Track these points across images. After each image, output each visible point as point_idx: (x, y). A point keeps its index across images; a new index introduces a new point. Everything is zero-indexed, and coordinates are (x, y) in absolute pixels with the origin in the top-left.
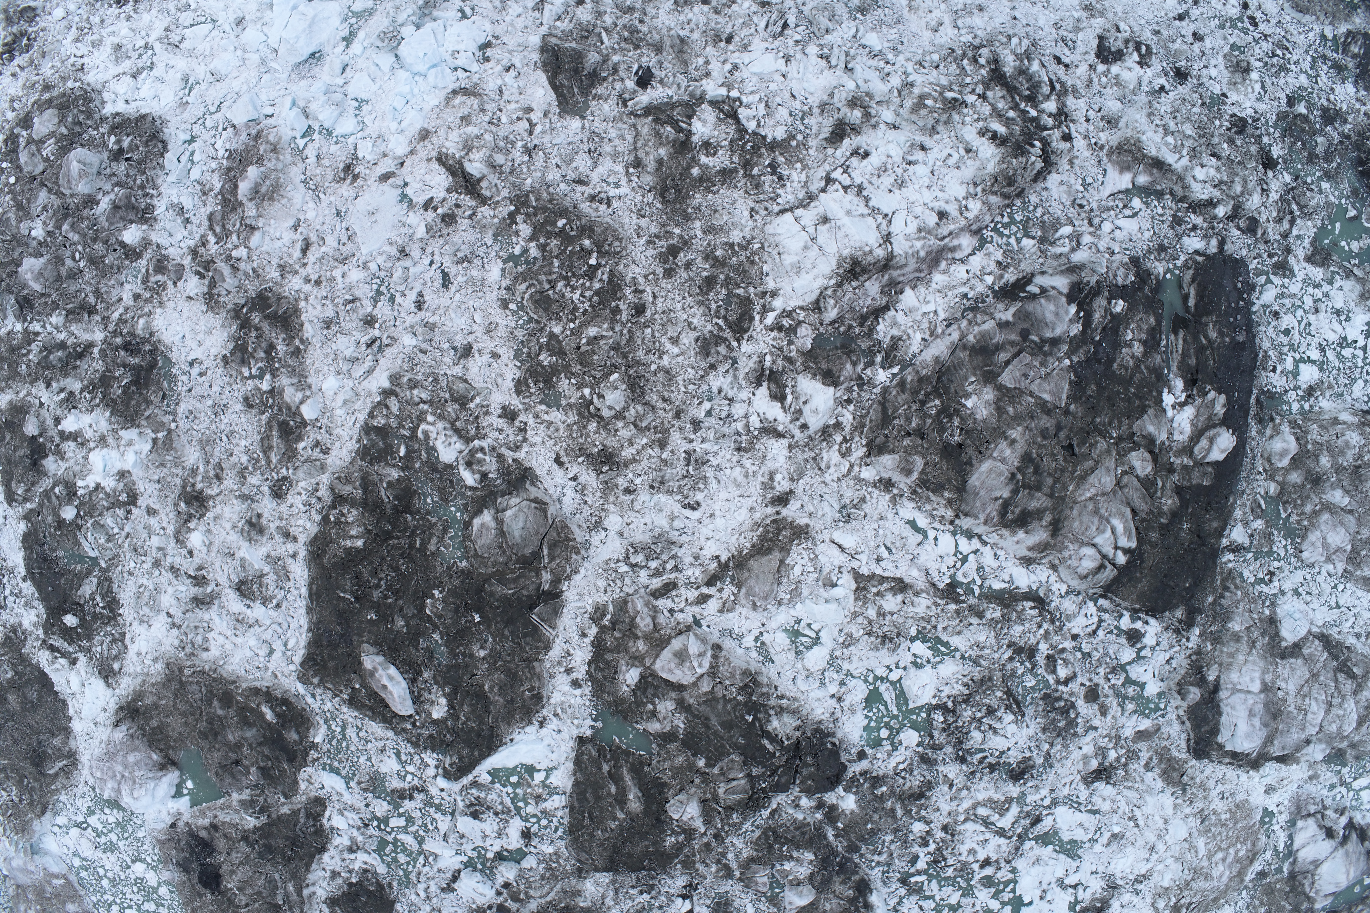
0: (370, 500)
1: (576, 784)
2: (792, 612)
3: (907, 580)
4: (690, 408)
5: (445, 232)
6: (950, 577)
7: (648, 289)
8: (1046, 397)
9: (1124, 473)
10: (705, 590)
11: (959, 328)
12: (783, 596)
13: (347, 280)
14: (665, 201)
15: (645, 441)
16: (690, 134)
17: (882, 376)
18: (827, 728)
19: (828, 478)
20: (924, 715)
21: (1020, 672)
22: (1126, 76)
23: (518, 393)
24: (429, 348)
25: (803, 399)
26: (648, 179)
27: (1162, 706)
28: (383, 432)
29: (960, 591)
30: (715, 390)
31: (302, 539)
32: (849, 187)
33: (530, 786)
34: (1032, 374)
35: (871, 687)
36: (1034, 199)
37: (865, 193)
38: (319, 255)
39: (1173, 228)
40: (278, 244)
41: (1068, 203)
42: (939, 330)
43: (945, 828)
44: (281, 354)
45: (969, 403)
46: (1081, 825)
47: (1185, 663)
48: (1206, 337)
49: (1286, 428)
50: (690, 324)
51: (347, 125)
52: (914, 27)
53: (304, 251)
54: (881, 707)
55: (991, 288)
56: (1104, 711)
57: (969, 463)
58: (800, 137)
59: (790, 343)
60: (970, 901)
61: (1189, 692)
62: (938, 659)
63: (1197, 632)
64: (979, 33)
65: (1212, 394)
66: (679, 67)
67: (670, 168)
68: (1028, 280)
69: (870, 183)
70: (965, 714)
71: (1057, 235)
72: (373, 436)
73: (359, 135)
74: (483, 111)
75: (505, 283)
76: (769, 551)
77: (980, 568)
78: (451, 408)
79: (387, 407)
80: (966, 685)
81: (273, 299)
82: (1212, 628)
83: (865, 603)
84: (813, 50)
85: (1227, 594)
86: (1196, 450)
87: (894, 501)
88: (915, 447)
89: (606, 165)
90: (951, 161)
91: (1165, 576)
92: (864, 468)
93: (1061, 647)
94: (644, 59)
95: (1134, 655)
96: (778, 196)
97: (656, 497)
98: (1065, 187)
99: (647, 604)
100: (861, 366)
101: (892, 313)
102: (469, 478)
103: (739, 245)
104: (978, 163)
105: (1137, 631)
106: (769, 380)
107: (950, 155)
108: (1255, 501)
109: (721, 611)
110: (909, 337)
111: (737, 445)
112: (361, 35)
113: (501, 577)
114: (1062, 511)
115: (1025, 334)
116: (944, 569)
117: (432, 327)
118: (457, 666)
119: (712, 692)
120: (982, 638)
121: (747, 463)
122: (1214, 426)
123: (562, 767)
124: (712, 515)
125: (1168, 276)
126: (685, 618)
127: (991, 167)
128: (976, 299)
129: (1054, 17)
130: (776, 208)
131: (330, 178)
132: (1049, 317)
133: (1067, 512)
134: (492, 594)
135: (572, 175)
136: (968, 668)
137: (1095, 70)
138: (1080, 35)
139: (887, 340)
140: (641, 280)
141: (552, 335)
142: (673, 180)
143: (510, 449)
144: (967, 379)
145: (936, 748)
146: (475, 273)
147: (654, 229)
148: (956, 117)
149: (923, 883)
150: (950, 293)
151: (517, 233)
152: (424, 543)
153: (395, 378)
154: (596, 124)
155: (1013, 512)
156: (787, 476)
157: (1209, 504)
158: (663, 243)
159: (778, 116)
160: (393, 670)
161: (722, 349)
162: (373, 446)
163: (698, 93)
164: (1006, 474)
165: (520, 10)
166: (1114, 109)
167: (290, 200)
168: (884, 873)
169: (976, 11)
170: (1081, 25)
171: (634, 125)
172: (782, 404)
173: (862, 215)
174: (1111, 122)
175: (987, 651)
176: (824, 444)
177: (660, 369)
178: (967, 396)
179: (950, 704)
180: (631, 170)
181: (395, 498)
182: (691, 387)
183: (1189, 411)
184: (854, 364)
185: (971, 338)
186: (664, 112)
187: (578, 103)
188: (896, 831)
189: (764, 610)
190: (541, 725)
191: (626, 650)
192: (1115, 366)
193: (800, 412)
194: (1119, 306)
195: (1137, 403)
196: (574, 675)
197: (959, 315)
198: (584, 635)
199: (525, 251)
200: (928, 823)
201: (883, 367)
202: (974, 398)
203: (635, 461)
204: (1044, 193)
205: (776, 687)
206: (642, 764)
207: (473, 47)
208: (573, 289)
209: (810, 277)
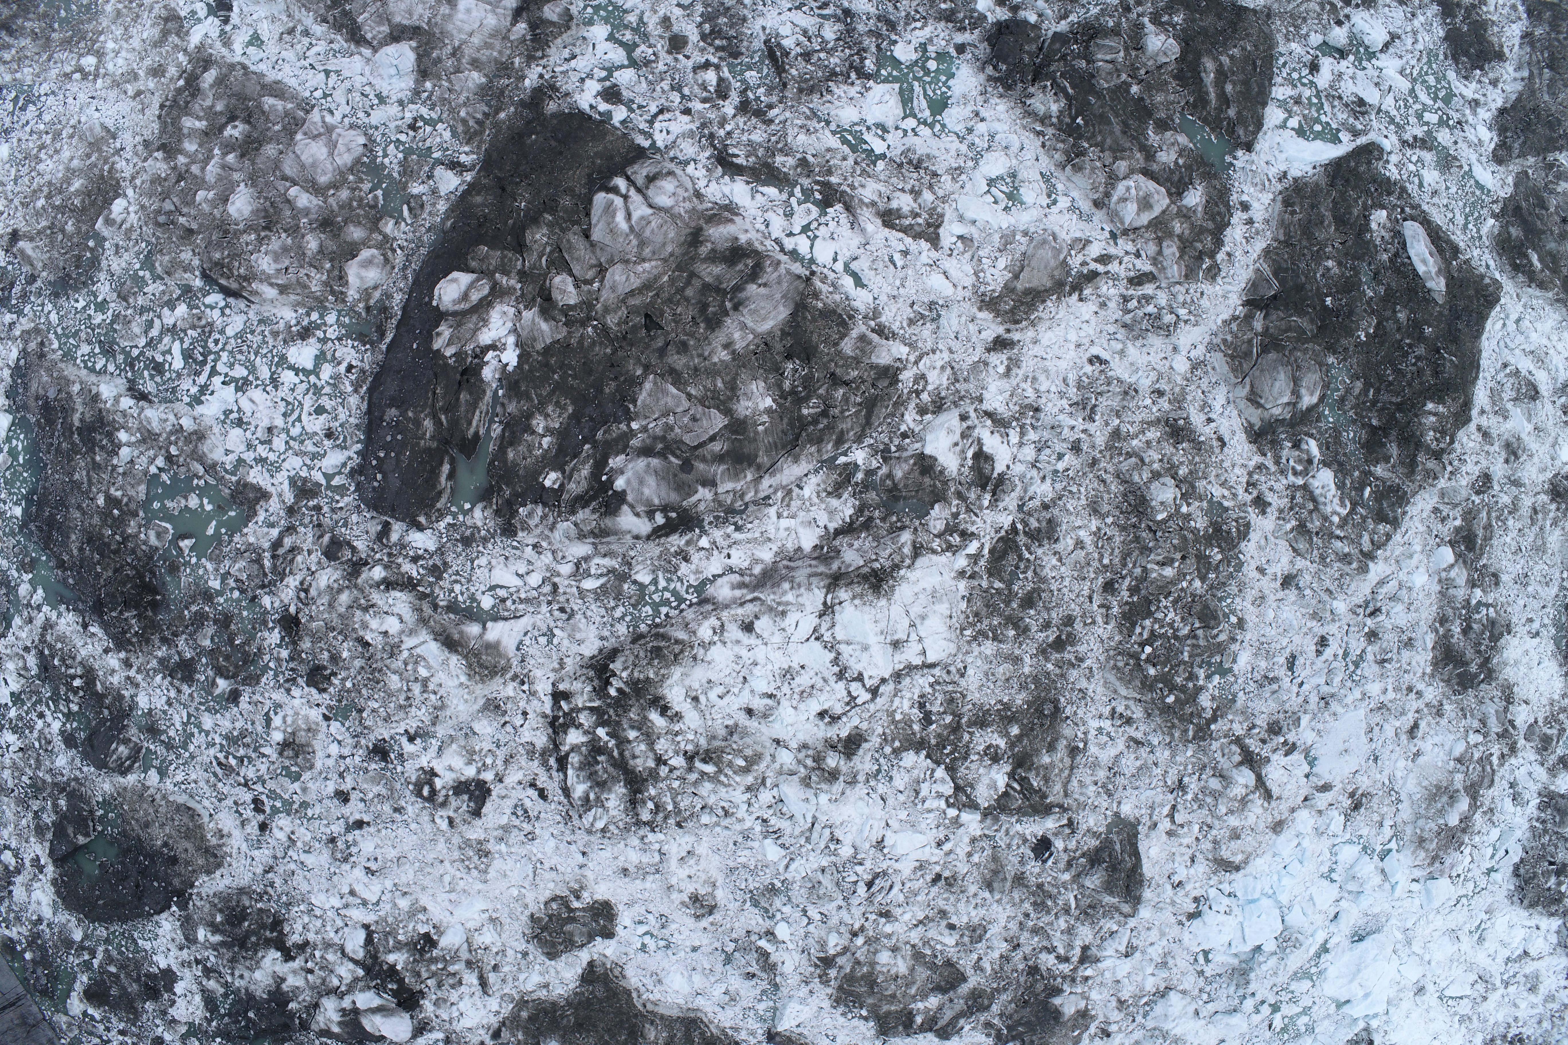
0: (1412, 447)
1: (1264, 104)
2: (1012, 221)
3: (879, 222)
4: (1078, 467)
5: (1281, 716)
6: (826, 214)
7: (1095, 608)
8: (673, 390)
9: (590, 282)
10: (1101, 268)
11: (756, 492)
12: (1024, 240)
13: (1382, 685)
14: (1055, 702)
15: (1135, 442)
16: (1011, 775)
17: (859, 456)
18: (995, 88)
19: (946, 356)
20: (883, 72)
21: (762, 90)
22: (458, 762)
23: (1248, 525)
24: (1322, 594)
25: (958, 448)
26: (1067, 731)
27: (589, 10)
28: (1381, 517)
29: (818, 196)
30: (1048, 481)
31: (1472, 426)
32: (854, 680)
33: (1304, 116)
34: (686, 420)
35: (938, 118)
36: (622, 629)
37: (836, 669)
38: (1404, 718)
39: (445, 564)
40: (1437, 739)
41: (578, 617)
42: (780, 494)
44: (1458, 622)
45: (769, 402)
47: (552, 51)
48: (438, 423)
49: (352, 294)
50: (1060, 560)
51: (1349, 853)
52: (716, 860)
53: (1416, 726)
55: (703, 532)
56: (666, 21)
57: (784, 334)
58: (888, 750)
59: (956, 515)
61: (560, 15)
62: (857, 128)
63: (527, 82)
64: (635, 842)
65: (449, 352)
66: (1002, 854)
67: (1044, 740)
68: (658, 533)
69: (825, 680)
70: (837, 60)
71: (603, 580)
72: (1391, 515)
73: (1339, 840)
74: (1215, 842)
75: (1235, 647)
76: (1027, 292)
77: (789, 215)
78: (1315, 524)
79: (1372, 542)
80: (829, 91)
81: (1454, 681)
82: (507, 82)
83: (934, 209)
84: (846, 851)
85: (479, 116)
86: (486, 291)
87: (876, 313)
88: (846, 366)
89: (1106, 756)
90: (720, 690)
91: (561, 153)
92: (904, 357)
93: (707, 105)
94: (1037, 870)
95: (616, 74)
96: (931, 685)
97: (1133, 380)
98: (578, 636)
99: (1164, 268)
100: (880, 473)
101: (832, 526)
102: (1313, 447)
103: (987, 638)
104: (687, 682)
106: (989, 479)
107: (721, 697)
108: (415, 216)
109: (1088, 242)
110: (818, 493)
111: (1038, 415)
112: (1312, 951)
113: (1301, 337)
114: (684, 255)
115: (687, 466)
116: (832, 224)
117: (1315, 616)
118: (1355, 258)
119: (1116, 159)
120: (802, 138)
121: (1030, 393)
122: (455, 314)
123: (1271, 126)
124: (1078, 346)
125: (467, 506)
126: (1125, 245)
127: (677, 672)
128: (726, 521)
129: (534, 848)
130: (937, 671)
131: (1375, 800)
132: (651, 481)
133: (678, 251)
134: (1312, 321)
135: (1143, 752)
136: (823, 110)
137: (497, 775)
138: (504, 820)
139: (846, 495)
140: (1099, 620)
141: (1203, 579)
142: (1042, 725)
143: (1267, 468)
144: (766, 430)
145: (875, 33)
146: (1263, 664)
147: (1073, 674)
148: (703, 742)
150: (757, 535)
151: (1213, 698)
152: (1365, 391)
153: (1364, 569)
154: (1105, 805)
155: (746, 266)
156: (990, 369)
157: (480, 225)
158: (1067, 656)
159: (906, 779)
160: (1421, 269)
161: (1034, 524)
162: (1393, 504)
163: (989, 821)
164: (745, 311)
165: (1150, 950)
166: (485, 722)
167: (1420, 784)
169: (632, 869)
170: (500, 832)
171: (1066, 795)
172: (981, 449)
173: (848, 643)
174: (493, 707)
175: (799, 122)
176: (943, 394)
177: (1103, 517)
178: (769, 411)
179: (853, 75)
180: (1081, 745)
181: (1384, 445)
182: (1074, 489)
183: (486, 337)
184: (890, 476)
185: (749, 477)
186: (1031, 806)
187: (1118, 833)
189: (1045, 230)
190: (1285, 173)
191: (1193, 226)
192: (570, 410)
193: (964, 436)
194: (551, 479)
195: (553, 361)
196: (1245, 216)
197: (751, 508)
198: (1229, 255)
199: (1208, 677)
201: (856, 465)
202: (762, 407)
203: (1148, 423)
204: (606, 633)
205: (1043, 145)
206: (1195, 106)
207: (1209, 916)
208: (1171, 625)
209: (923, 584)
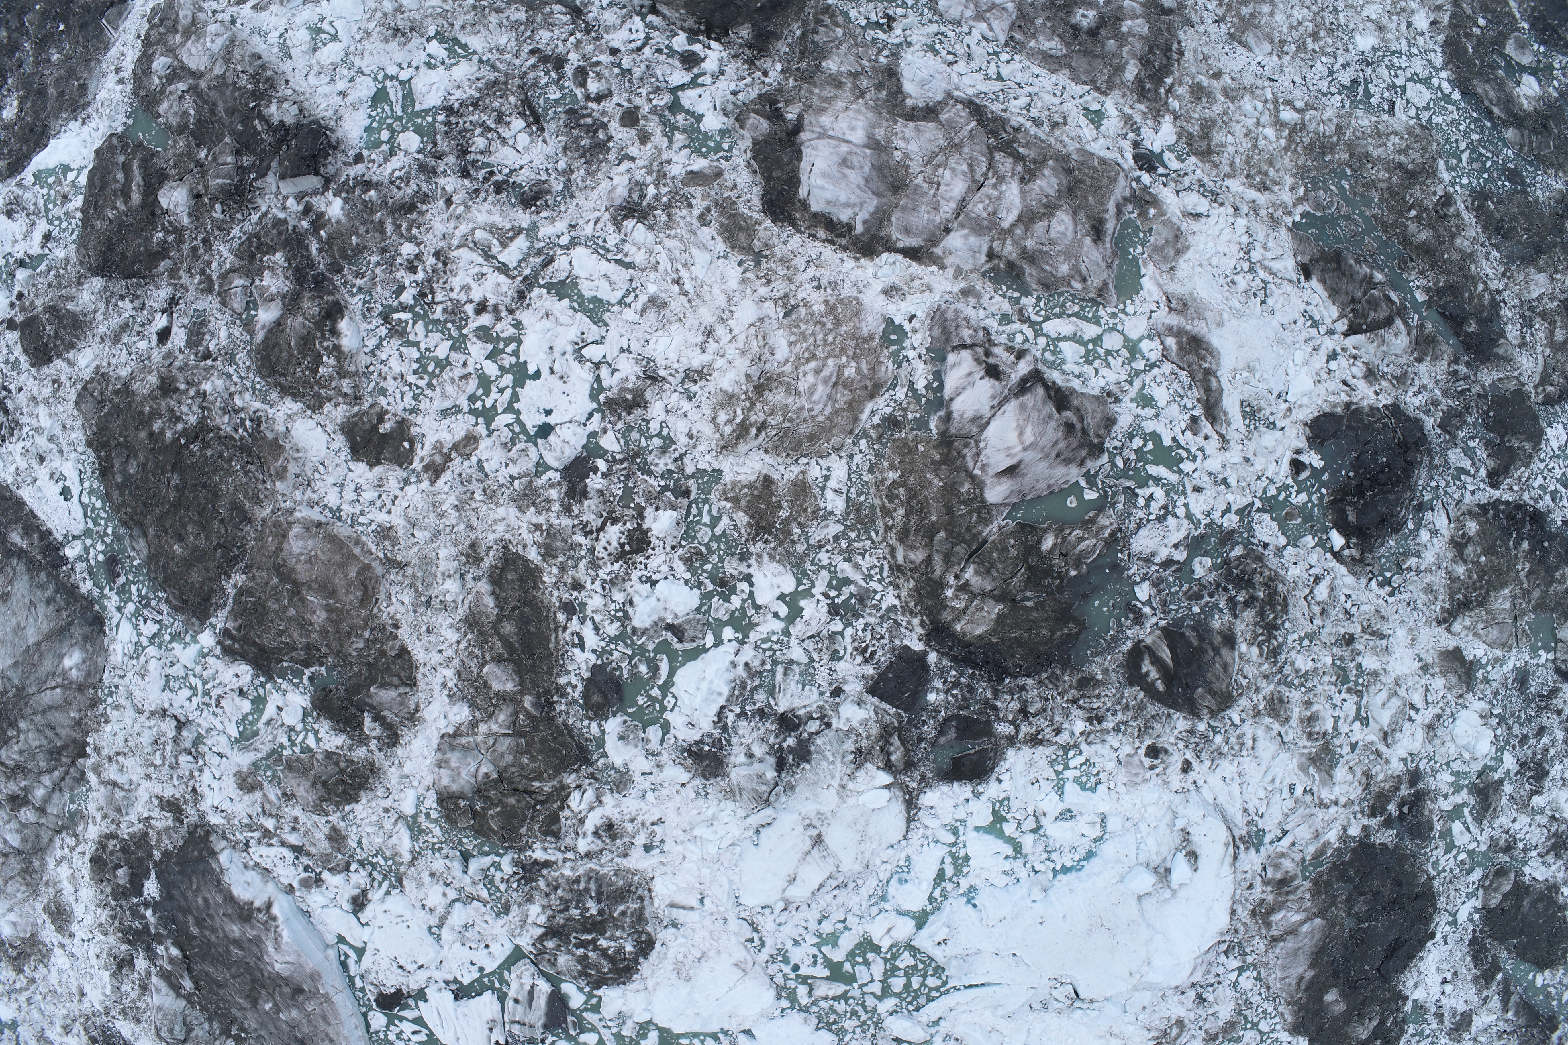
43: (437, 254)
46: (606, 276)
54: (387, 108)
60: (462, 357)
105: (694, 53)
149: (406, 322)
168: (365, 302)
188: (383, 251)
200: (418, 245)
